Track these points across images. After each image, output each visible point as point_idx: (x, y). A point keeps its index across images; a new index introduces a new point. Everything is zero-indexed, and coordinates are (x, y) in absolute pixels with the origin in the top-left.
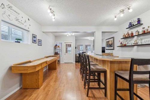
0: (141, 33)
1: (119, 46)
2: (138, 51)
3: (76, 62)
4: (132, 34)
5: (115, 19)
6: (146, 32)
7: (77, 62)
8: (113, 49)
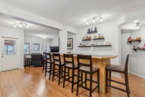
0: (98, 38)
1: (79, 46)
2: (94, 50)
3: (25, 66)
4: (90, 37)
5: (87, 23)
6: (101, 38)
7: (27, 66)
8: (72, 49)
